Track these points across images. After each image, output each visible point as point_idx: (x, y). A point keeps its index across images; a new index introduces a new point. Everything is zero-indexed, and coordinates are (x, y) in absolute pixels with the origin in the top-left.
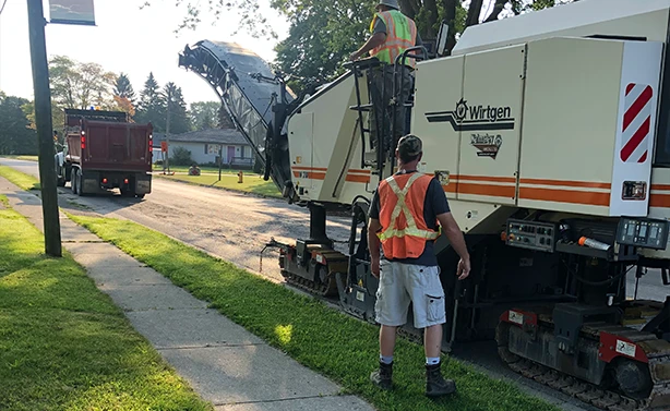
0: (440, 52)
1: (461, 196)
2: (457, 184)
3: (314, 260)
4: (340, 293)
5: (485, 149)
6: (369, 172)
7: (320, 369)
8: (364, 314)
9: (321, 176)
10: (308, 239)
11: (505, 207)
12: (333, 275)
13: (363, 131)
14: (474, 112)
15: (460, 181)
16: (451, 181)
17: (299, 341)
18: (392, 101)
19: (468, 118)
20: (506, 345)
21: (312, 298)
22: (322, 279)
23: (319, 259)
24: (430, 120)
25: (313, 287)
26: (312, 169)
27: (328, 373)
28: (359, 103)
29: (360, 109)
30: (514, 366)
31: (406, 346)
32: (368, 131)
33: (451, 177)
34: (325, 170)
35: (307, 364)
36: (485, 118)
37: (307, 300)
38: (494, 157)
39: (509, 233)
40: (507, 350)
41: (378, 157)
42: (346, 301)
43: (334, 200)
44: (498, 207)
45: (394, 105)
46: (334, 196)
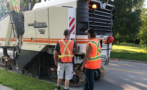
0: (29, 9)
1: (38, 43)
2: (36, 40)
3: (5, 61)
4: (13, 68)
5: (41, 32)
6: (16, 39)
7: (7, 86)
8: (19, 72)
9: (4, 40)
10: (3, 56)
11: (47, 45)
12: (10, 64)
13: (13, 28)
14: (39, 23)
15: (37, 40)
16: (35, 40)
17: (2, 80)
18: (19, 21)
19: (37, 25)
20: (51, 75)
21: (5, 70)
22: (8, 65)
23: (7, 60)
24: (29, 25)
25: (6, 67)
26: (2, 38)
27: (9, 87)
28: (12, 22)
29: (12, 23)
30: (53, 80)
31: (28, 78)
32: (14, 29)
33: (35, 39)
34: (5, 38)
35: (4, 85)
36: (41, 25)
37: (4, 70)
38: (44, 34)
39: (49, 51)
40: (51, 77)
41: (18, 35)
42: (14, 70)
43: (8, 46)
44: (46, 45)
45: (20, 22)
46: (8, 45)
